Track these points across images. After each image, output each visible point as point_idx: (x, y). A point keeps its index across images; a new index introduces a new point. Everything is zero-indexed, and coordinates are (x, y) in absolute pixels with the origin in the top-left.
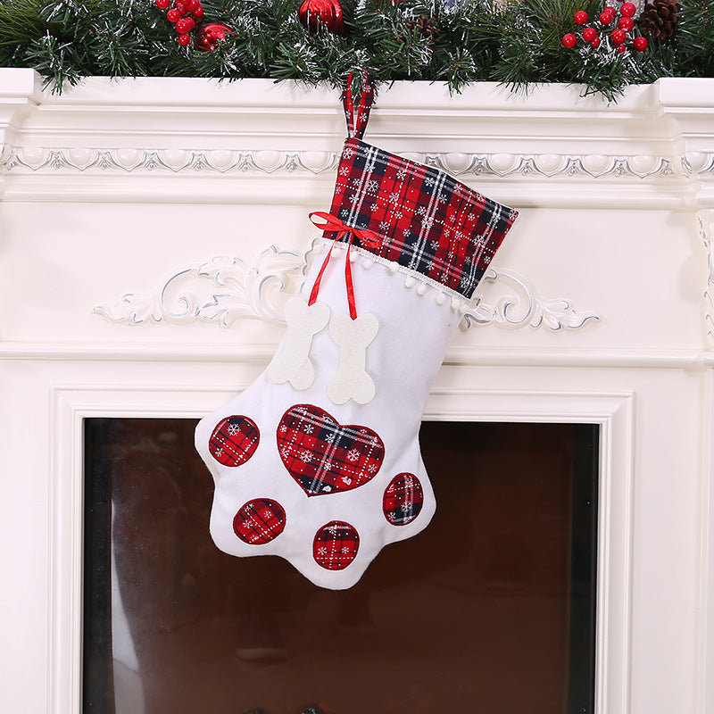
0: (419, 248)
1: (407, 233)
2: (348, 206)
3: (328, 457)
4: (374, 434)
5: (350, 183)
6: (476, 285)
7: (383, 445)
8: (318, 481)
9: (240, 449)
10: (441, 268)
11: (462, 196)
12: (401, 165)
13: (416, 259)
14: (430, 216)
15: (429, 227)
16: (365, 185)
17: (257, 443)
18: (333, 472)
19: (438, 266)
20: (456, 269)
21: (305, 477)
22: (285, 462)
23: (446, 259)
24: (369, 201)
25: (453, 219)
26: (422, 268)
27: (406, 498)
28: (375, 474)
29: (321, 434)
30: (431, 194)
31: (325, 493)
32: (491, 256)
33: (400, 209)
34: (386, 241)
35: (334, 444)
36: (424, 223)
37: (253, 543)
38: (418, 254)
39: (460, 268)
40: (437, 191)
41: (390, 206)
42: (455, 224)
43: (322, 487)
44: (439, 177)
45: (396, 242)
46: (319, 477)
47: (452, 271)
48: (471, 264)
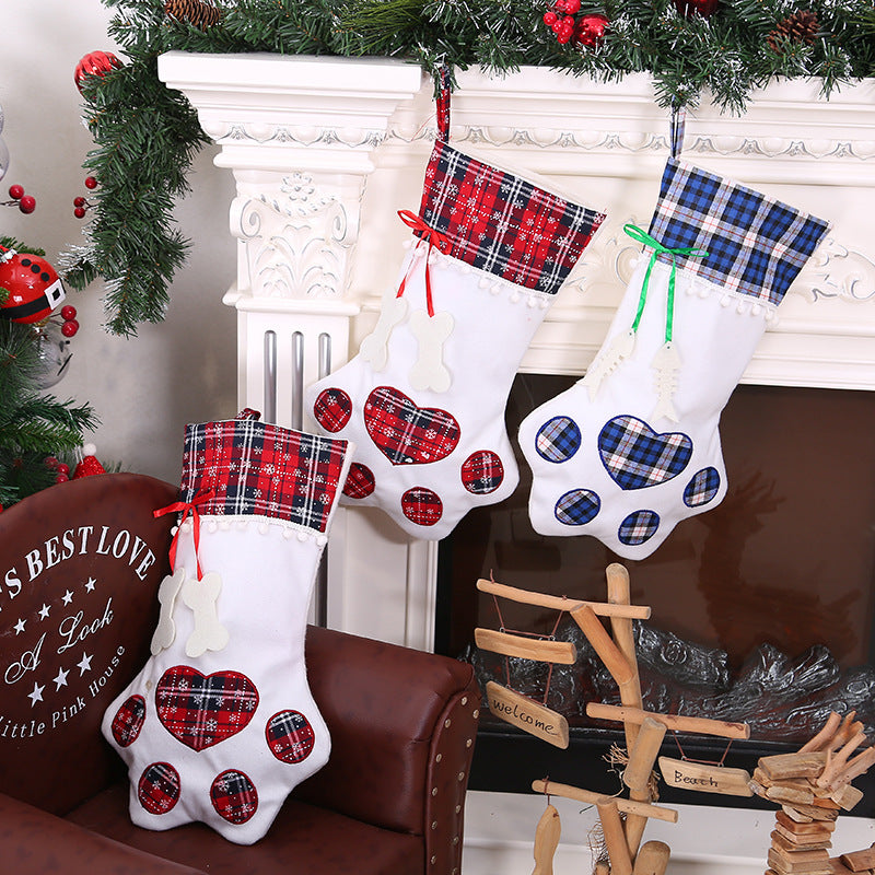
0: (494, 252)
1: (482, 237)
2: (431, 207)
3: (408, 434)
4: (450, 417)
5: (434, 186)
6: (562, 282)
7: (458, 427)
8: (400, 453)
9: (336, 418)
10: (516, 270)
11: (540, 201)
12: (479, 171)
13: (491, 262)
14: (505, 220)
15: (504, 232)
16: (447, 188)
17: (349, 415)
18: (413, 446)
19: (512, 268)
20: (533, 269)
21: (390, 449)
24: (449, 204)
26: (497, 270)
27: (485, 472)
28: (450, 452)
29: (401, 413)
30: (506, 200)
31: (407, 463)
32: (578, 256)
33: (476, 214)
34: (463, 243)
35: (412, 423)
36: (499, 227)
38: (492, 257)
39: (539, 269)
40: (513, 198)
41: (467, 210)
42: (533, 227)
43: (404, 459)
44: (515, 184)
45: (473, 245)
46: (401, 450)
47: (529, 271)
48: (553, 264)
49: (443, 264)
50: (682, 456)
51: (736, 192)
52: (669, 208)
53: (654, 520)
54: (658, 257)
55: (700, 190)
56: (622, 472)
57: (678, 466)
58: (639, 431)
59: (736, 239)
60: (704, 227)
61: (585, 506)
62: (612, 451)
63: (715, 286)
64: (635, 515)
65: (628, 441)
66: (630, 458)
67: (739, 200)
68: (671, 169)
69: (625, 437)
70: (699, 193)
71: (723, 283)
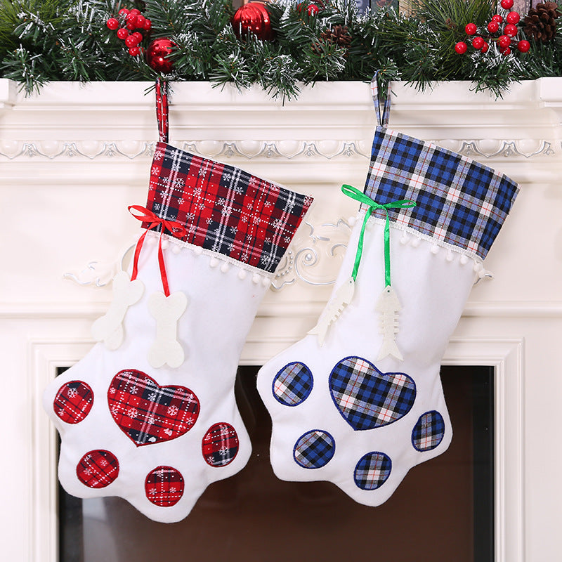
0: (221, 233)
1: (209, 221)
2: (159, 201)
3: (151, 413)
4: (189, 391)
5: (160, 181)
6: (279, 261)
7: (198, 400)
8: (144, 433)
9: (78, 409)
10: (240, 248)
11: (257, 187)
12: (202, 164)
13: (218, 243)
14: (228, 205)
15: (228, 215)
16: (173, 182)
17: (91, 403)
18: (156, 425)
19: (238, 248)
20: (255, 249)
21: (133, 430)
22: (115, 419)
23: (245, 241)
24: (176, 195)
25: (250, 207)
26: (224, 250)
27: (223, 443)
28: (192, 425)
29: (144, 394)
30: (228, 187)
31: (151, 443)
32: (291, 236)
33: (203, 202)
34: (192, 229)
35: (155, 402)
36: (224, 212)
37: (94, 487)
38: (220, 238)
39: (260, 248)
40: (234, 185)
41: (194, 199)
42: (253, 211)
43: (148, 438)
44: (235, 173)
45: (201, 229)
46: (145, 430)
47: (252, 251)
48: (271, 244)
49: (176, 249)
50: (407, 396)
51: (437, 153)
52: (380, 169)
53: (386, 464)
54: (373, 212)
55: (406, 153)
56: (352, 412)
57: (404, 406)
58: (365, 370)
59: (439, 194)
60: (412, 184)
61: (321, 447)
62: (342, 391)
63: (425, 237)
64: (368, 457)
65: (356, 381)
66: (359, 397)
67: (440, 160)
68: (380, 136)
69: (353, 377)
70: (405, 155)
71: (431, 233)
